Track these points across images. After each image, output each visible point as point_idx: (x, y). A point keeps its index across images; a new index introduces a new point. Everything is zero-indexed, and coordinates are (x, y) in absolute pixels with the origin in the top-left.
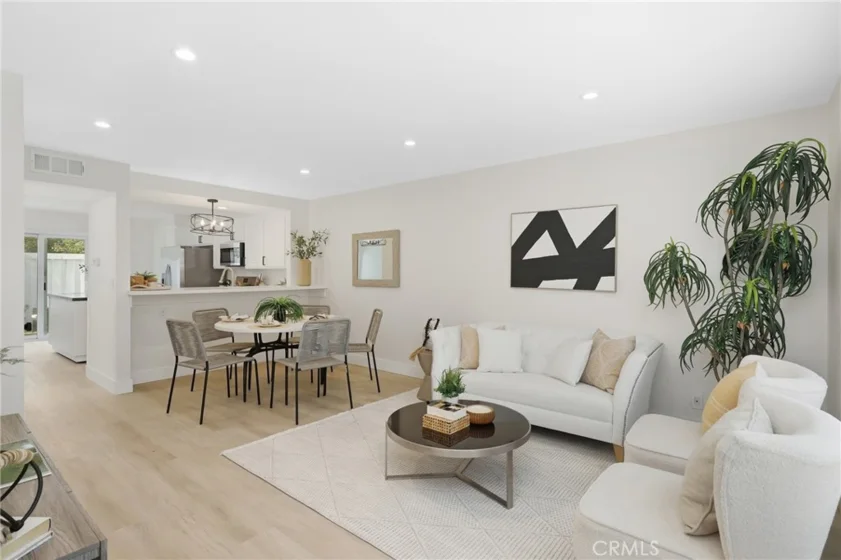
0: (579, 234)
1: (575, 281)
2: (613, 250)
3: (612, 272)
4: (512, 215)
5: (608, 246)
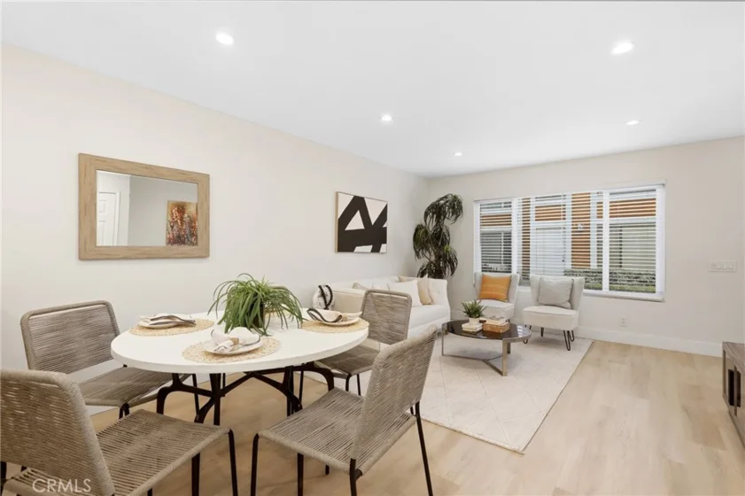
0: (374, 217)
1: (371, 247)
2: (386, 228)
3: (385, 242)
4: (337, 193)
5: (385, 226)
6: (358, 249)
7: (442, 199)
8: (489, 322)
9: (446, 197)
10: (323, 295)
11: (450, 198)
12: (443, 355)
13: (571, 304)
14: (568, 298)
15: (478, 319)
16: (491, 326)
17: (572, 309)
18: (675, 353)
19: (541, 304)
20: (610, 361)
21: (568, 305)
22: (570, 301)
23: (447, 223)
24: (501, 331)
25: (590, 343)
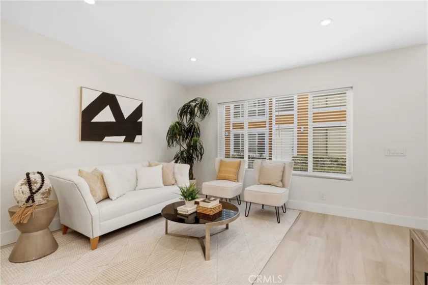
0: (127, 112)
1: (124, 137)
2: (141, 122)
3: (140, 134)
4: (81, 88)
5: (139, 121)
6: (107, 139)
7: (192, 101)
8: (202, 204)
9: (195, 100)
10: (29, 182)
11: (199, 101)
12: (166, 233)
13: (283, 183)
14: (281, 179)
15: (193, 202)
16: (204, 208)
17: (283, 186)
18: (360, 221)
19: (261, 184)
20: (309, 234)
21: (280, 184)
22: (282, 181)
23: (197, 120)
24: (211, 213)
25: (297, 214)
